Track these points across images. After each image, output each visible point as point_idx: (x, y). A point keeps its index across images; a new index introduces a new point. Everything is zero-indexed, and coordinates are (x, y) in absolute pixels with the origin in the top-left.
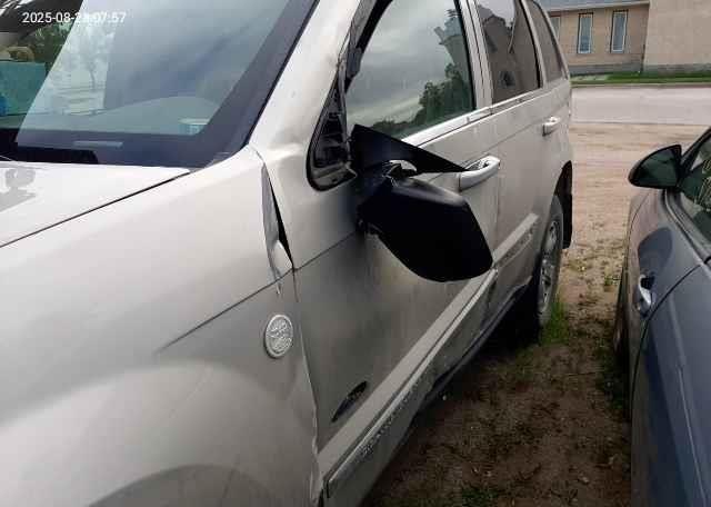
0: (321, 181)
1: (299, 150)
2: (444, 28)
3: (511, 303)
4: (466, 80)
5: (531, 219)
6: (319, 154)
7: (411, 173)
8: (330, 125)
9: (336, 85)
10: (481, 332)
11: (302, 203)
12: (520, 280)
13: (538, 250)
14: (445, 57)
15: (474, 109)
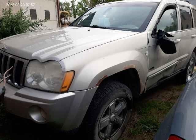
0: (153, 37)
1: (151, 32)
2: (172, 13)
3: (180, 71)
4: (176, 24)
5: (187, 55)
6: (153, 33)
7: (166, 37)
8: (155, 29)
9: (156, 24)
10: (173, 74)
11: (151, 39)
12: (183, 67)
13: (188, 62)
14: (172, 20)
15: (177, 30)
